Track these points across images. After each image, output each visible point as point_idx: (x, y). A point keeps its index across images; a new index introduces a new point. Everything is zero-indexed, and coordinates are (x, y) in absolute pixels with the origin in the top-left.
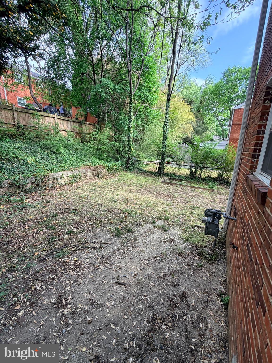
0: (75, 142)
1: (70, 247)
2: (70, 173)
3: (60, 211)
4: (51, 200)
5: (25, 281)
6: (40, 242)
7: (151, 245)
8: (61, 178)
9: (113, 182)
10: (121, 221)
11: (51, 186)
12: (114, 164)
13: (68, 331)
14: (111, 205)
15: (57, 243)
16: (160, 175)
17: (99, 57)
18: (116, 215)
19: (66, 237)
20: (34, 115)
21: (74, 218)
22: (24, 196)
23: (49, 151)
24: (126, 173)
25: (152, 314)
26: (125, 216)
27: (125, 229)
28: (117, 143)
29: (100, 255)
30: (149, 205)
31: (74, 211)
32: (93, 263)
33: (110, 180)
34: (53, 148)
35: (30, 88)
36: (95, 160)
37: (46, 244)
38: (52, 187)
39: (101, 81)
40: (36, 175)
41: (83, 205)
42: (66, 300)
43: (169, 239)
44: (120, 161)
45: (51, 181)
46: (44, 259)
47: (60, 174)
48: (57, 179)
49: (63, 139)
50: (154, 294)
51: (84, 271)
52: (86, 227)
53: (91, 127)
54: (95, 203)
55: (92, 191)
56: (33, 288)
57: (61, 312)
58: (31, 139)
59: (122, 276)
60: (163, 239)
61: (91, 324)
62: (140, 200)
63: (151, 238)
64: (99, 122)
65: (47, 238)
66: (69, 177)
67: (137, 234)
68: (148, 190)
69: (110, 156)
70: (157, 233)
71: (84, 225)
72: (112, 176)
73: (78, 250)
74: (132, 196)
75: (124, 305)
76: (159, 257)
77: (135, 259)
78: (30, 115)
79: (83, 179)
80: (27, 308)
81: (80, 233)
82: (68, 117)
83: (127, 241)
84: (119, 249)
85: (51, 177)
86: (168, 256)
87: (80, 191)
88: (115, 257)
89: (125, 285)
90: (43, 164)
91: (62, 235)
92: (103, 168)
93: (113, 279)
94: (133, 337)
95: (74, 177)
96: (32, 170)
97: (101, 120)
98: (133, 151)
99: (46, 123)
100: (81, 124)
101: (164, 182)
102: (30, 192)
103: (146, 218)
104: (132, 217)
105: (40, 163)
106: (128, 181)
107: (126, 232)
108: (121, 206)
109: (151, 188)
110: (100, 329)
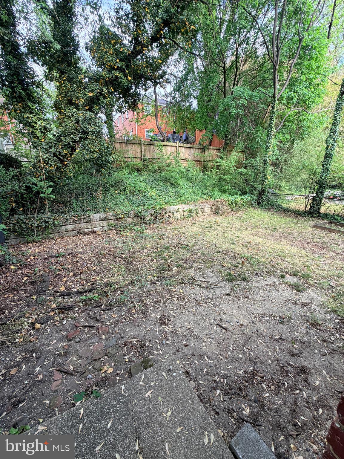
0: (195, 172)
1: (178, 279)
2: (186, 207)
3: (173, 245)
4: (166, 233)
5: (140, 295)
6: (153, 268)
7: (270, 302)
8: (177, 211)
9: (235, 221)
10: (236, 267)
11: (167, 219)
12: (240, 198)
13: (167, 343)
14: (227, 247)
15: (167, 272)
16: (312, 216)
17: (234, 58)
18: (230, 258)
19: (175, 269)
20: (157, 146)
21: (185, 253)
22: (144, 226)
23: (169, 184)
24: (255, 211)
25: (251, 368)
26: (243, 262)
27: (239, 276)
28: (246, 170)
29: (205, 294)
30: (281, 254)
31: (186, 247)
32: (197, 299)
33: (231, 218)
34: (173, 179)
35: (156, 118)
36: (216, 193)
37: (158, 271)
38: (168, 221)
39: (232, 92)
40: (155, 207)
41: (196, 242)
42: (169, 320)
43: (301, 301)
44: (248, 195)
45: (167, 215)
46: (154, 283)
47: (176, 207)
48: (173, 213)
49: (183, 170)
50: (261, 351)
51: (187, 304)
52: (195, 264)
53: (215, 152)
54: (209, 242)
55: (208, 229)
56: (145, 302)
57: (163, 328)
58: (153, 172)
59: (225, 320)
60: (291, 300)
61: (186, 348)
62: (268, 247)
63: (273, 294)
64: (226, 144)
65: (159, 267)
66: (185, 211)
67: (254, 284)
68: (285, 236)
69: (235, 189)
70: (283, 290)
71: (194, 262)
72: (235, 214)
73: (184, 284)
74: (258, 240)
75: (221, 347)
76: (278, 318)
77: (245, 309)
78: (154, 146)
79: (200, 214)
80: (139, 314)
81: (189, 268)
82: (191, 144)
83: (238, 289)
84: (228, 295)
85: (168, 211)
86: (292, 321)
87: (194, 228)
88: (221, 301)
89: (226, 330)
90: (162, 197)
91: (172, 267)
92: (224, 203)
93: (214, 320)
94: (226, 377)
95: (190, 211)
96: (152, 203)
97: (228, 142)
98: (270, 180)
99: (168, 153)
100: (203, 150)
101: (315, 226)
102: (149, 223)
103: (271, 269)
104: (252, 265)
105: (159, 196)
106: (256, 220)
107: (239, 279)
108: (240, 249)
109: (290, 234)
110: (194, 355)
